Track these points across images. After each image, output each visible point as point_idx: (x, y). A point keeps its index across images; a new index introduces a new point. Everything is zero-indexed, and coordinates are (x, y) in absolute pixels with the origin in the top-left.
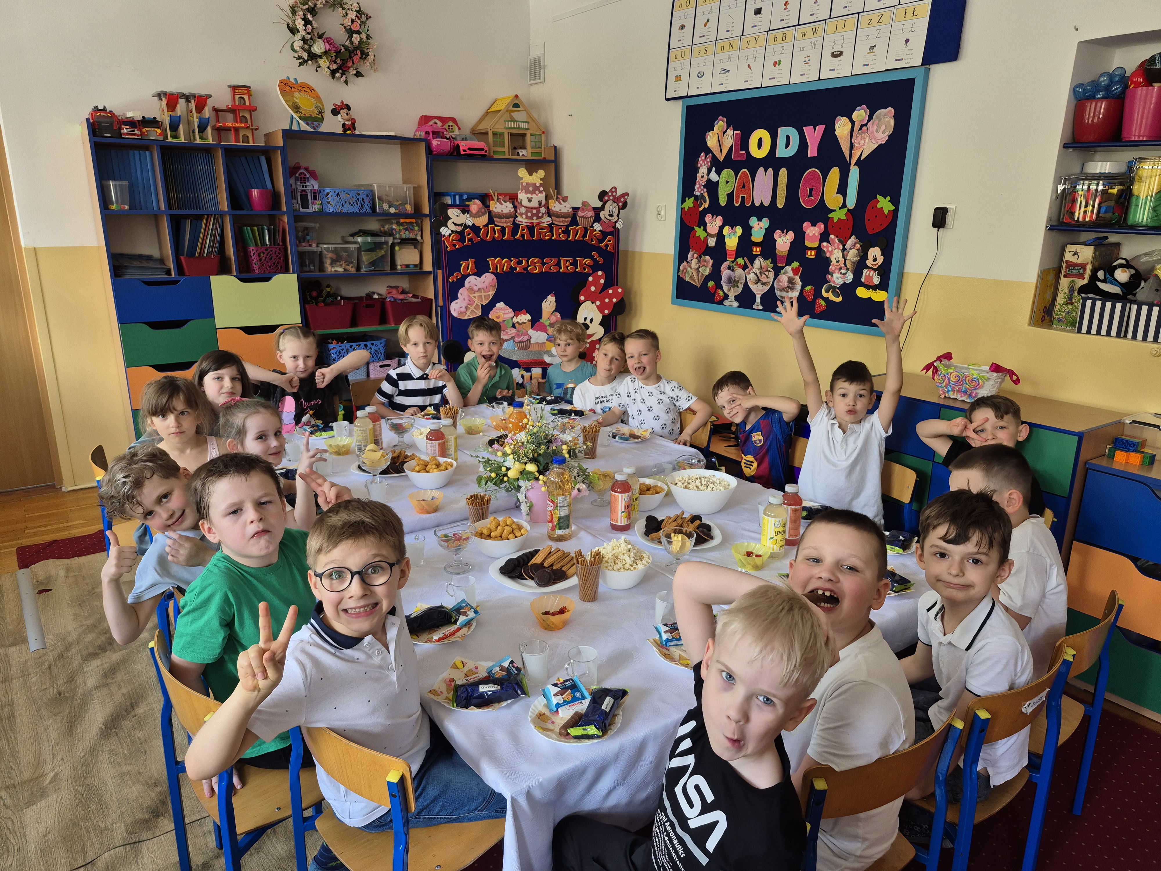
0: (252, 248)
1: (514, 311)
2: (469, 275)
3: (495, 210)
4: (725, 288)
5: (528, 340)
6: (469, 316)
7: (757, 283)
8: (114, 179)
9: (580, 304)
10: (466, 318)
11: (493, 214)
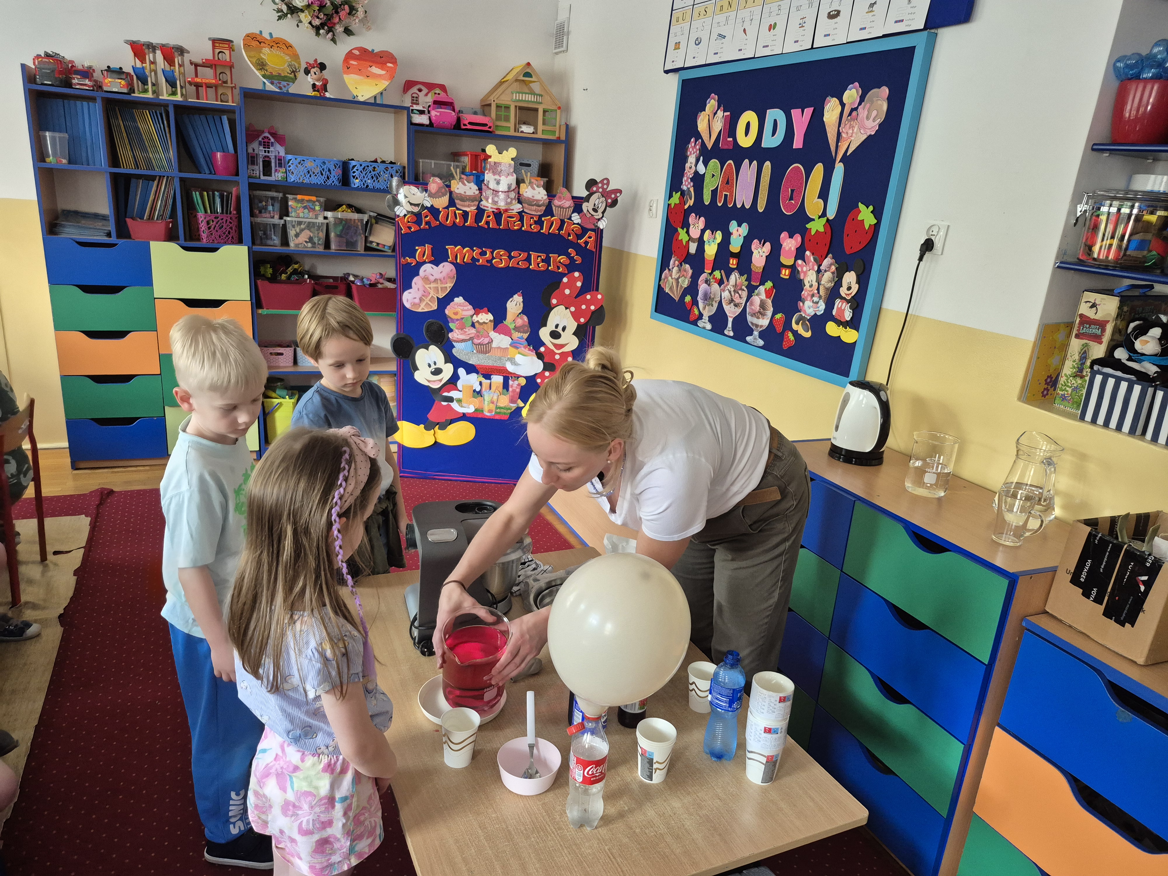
0: (201, 214)
1: (474, 309)
2: (424, 263)
3: (457, 191)
4: (701, 305)
5: (489, 343)
6: (423, 309)
7: (730, 303)
8: (53, 130)
9: (551, 308)
10: (420, 310)
11: (454, 196)
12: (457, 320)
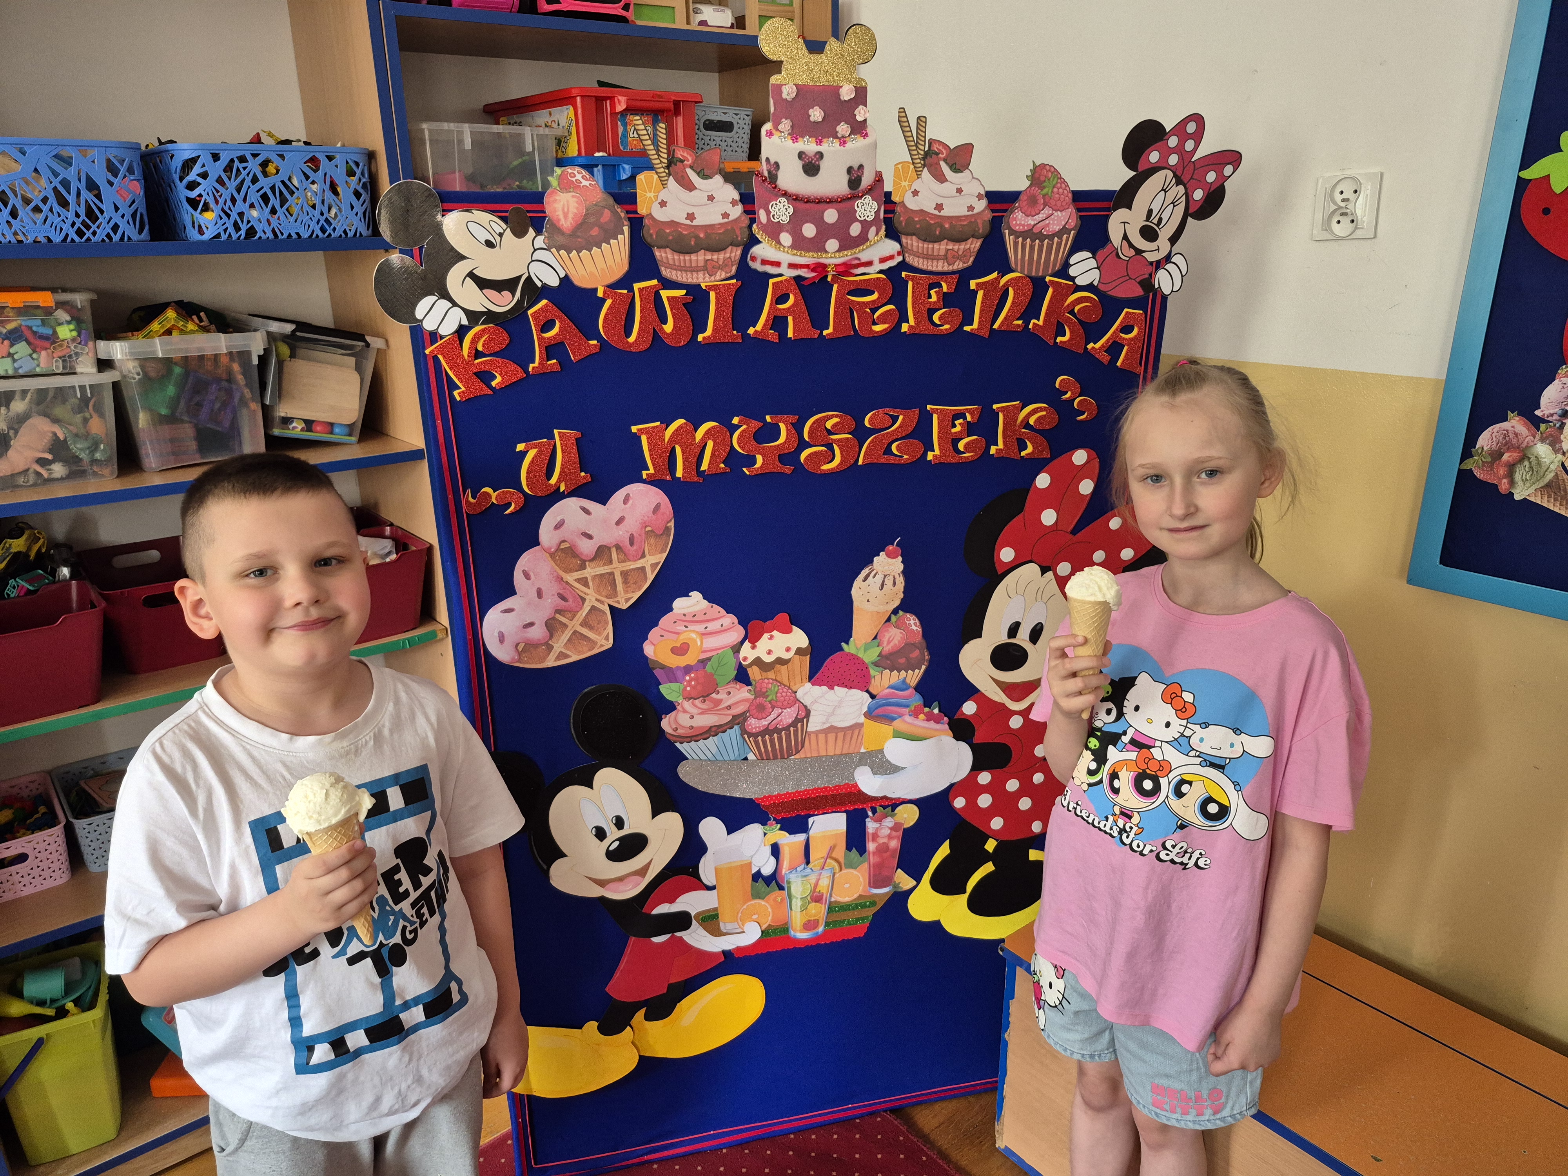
1: (743, 622)
2: (556, 496)
3: (660, 215)
5: (797, 721)
6: (562, 655)
9: (995, 578)
10: (551, 662)
11: (650, 233)
12: (688, 669)
